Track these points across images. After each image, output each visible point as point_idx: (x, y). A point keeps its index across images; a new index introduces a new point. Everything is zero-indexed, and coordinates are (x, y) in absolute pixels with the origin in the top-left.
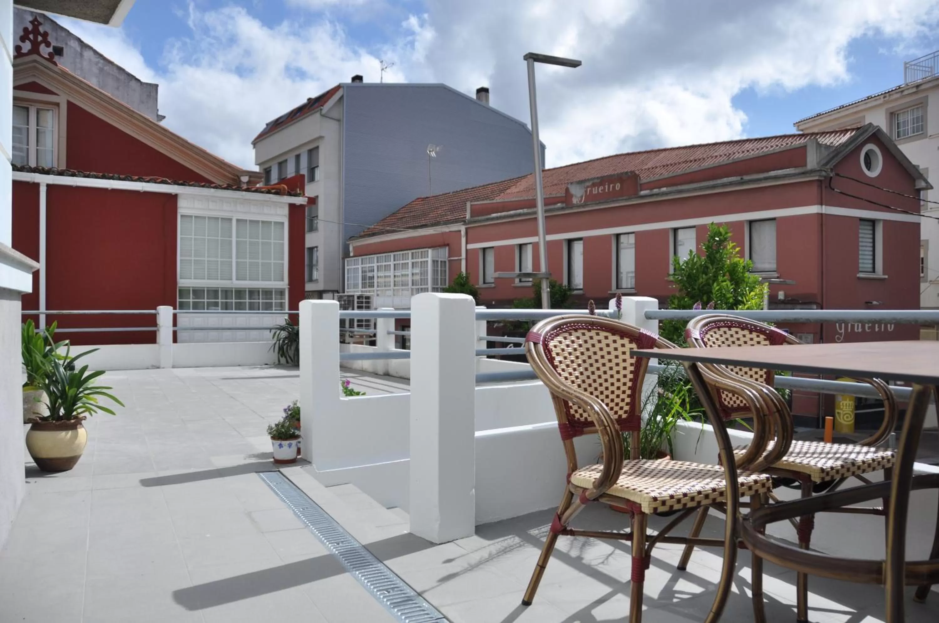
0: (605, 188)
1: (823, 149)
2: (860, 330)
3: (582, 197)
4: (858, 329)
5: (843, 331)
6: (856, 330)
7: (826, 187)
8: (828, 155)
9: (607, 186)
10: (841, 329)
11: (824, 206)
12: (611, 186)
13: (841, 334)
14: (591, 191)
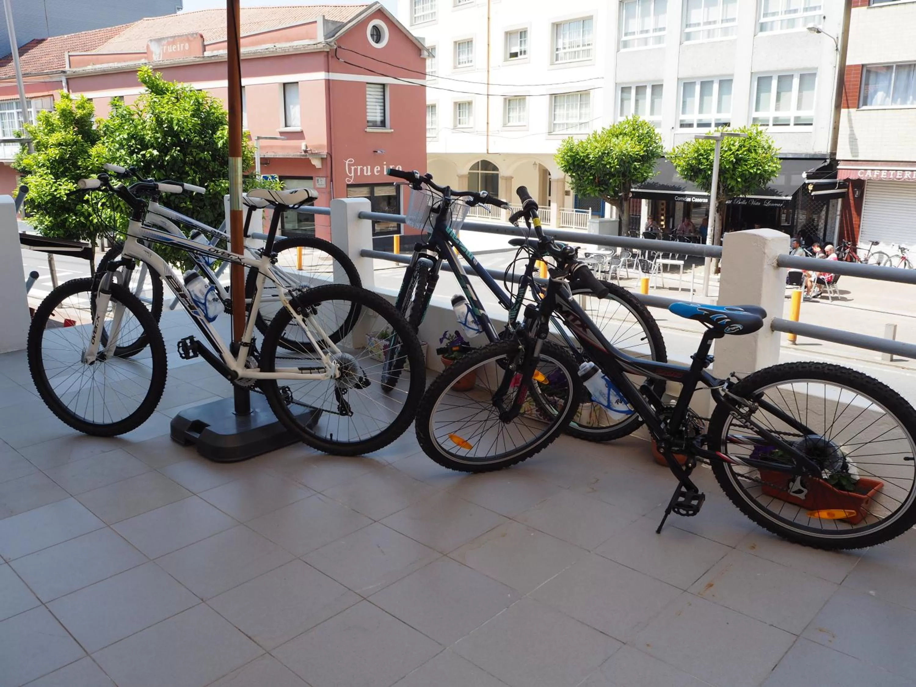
0: (177, 47)
1: (330, 24)
2: (369, 174)
3: (160, 54)
4: (367, 173)
5: (353, 174)
6: (365, 174)
7: (332, 57)
8: (335, 29)
9: (178, 45)
10: (350, 173)
11: (330, 73)
12: (182, 45)
13: (351, 177)
14: (167, 49)
